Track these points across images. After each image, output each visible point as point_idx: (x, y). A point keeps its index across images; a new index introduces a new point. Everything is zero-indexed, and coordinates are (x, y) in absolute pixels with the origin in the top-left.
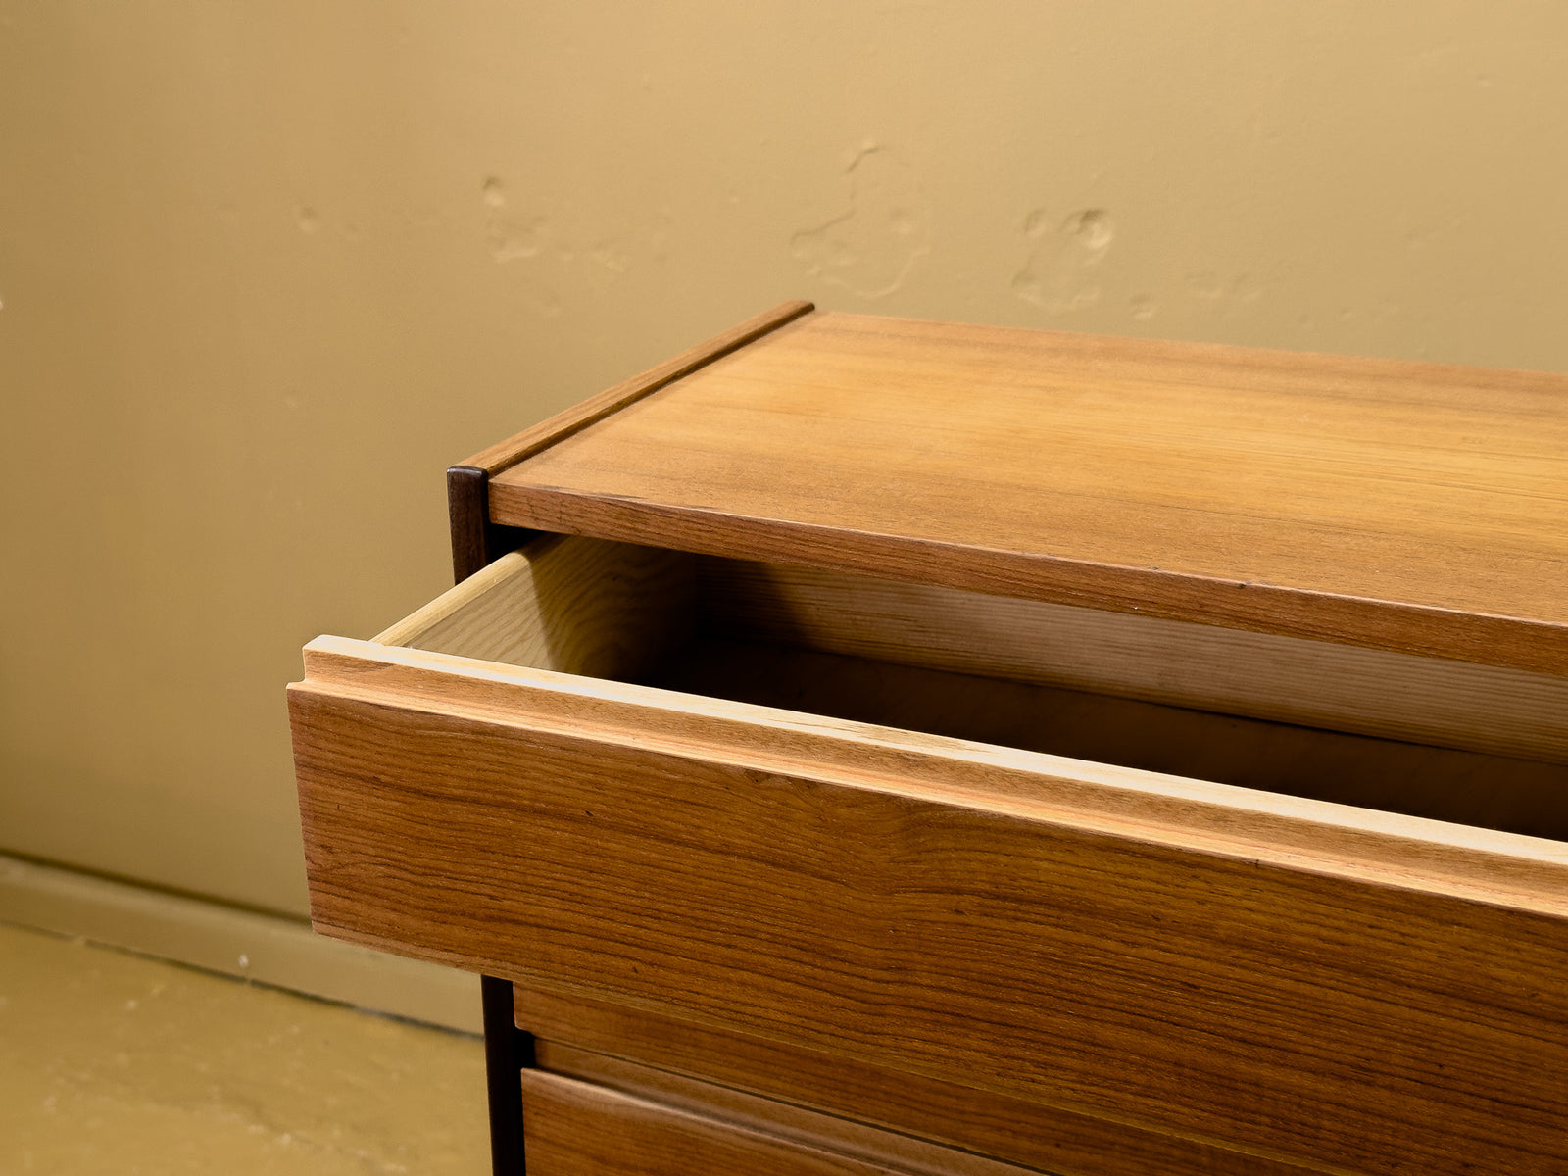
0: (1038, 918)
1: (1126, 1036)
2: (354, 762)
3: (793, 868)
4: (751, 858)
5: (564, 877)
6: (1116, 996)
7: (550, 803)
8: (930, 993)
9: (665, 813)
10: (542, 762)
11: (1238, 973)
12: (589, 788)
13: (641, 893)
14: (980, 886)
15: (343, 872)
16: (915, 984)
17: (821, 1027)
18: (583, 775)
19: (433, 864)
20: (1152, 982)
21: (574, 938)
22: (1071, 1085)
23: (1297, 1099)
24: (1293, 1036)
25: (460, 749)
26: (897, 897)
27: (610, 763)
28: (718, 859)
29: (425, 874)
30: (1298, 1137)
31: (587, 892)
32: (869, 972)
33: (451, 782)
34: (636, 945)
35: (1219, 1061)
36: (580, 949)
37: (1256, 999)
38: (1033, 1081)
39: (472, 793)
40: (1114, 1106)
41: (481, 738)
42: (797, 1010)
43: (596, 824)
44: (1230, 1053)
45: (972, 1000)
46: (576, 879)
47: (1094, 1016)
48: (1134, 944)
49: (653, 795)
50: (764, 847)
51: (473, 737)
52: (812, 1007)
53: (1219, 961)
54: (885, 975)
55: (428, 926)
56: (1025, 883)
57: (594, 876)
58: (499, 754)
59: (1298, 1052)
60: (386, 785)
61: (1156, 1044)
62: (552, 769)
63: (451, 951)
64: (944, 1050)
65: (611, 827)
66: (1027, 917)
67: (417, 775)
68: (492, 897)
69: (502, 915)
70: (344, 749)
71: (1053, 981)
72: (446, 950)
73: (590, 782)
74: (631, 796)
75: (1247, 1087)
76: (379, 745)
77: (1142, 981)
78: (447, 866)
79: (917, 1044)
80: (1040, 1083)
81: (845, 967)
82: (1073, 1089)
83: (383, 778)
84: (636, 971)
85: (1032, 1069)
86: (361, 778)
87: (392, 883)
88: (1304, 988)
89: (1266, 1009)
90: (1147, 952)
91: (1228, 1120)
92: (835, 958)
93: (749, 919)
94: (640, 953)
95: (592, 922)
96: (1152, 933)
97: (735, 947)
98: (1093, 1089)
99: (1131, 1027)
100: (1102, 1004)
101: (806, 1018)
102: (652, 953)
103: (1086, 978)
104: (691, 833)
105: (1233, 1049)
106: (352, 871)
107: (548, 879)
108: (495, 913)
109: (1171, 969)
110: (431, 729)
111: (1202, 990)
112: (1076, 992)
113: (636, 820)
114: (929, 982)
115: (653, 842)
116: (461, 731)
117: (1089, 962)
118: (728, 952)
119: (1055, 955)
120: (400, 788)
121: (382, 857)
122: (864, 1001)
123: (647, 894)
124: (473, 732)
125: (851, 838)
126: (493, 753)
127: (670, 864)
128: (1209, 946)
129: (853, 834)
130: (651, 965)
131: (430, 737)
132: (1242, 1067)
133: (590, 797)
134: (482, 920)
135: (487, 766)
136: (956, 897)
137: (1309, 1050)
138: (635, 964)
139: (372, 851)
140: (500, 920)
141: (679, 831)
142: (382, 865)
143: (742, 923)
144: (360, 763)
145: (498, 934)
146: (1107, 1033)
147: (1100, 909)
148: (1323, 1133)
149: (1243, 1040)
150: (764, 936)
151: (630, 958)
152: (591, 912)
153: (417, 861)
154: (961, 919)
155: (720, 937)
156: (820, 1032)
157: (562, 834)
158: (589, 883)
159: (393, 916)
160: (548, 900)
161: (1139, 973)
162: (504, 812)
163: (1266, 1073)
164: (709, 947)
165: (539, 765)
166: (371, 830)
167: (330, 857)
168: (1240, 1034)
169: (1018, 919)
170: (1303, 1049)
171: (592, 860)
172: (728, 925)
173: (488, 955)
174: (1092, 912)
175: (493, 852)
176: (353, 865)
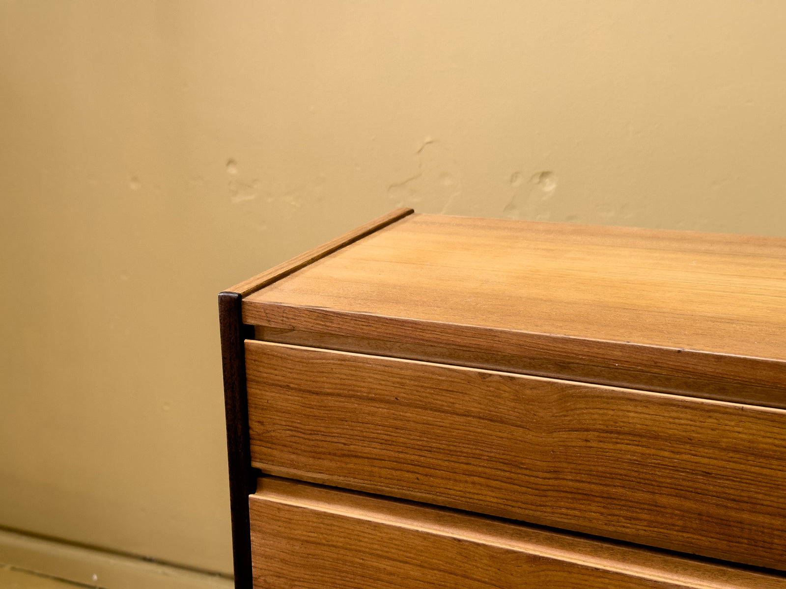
0: (628, 442)
1: (673, 501)
2: (277, 378)
3: (502, 422)
4: (480, 418)
5: (382, 432)
6: (668, 481)
7: (377, 394)
8: (570, 483)
9: (436, 397)
10: (374, 374)
11: (732, 465)
12: (397, 385)
13: (422, 439)
14: (598, 427)
15: (268, 434)
16: (564, 479)
17: (514, 504)
18: (394, 379)
19: (315, 428)
20: (688, 472)
21: (387, 464)
22: (644, 528)
23: (762, 529)
24: (760, 496)
25: (332, 369)
26: (555, 434)
27: (409, 372)
28: (462, 419)
29: (311, 434)
30: (761, 549)
31: (394, 439)
32: (540, 474)
33: (326, 385)
34: (419, 466)
35: (721, 511)
36: (389, 469)
37: (740, 478)
38: (624, 527)
39: (337, 391)
40: (666, 537)
41: (343, 362)
42: (502, 496)
43: (401, 404)
44: (727, 507)
45: (593, 486)
46: (389, 433)
47: (657, 491)
48: (678, 453)
49: (430, 388)
50: (487, 412)
51: (339, 362)
52: (510, 493)
53: (722, 460)
54: (548, 475)
55: (311, 461)
56: (622, 424)
57: (399, 431)
58: (352, 370)
59: (762, 505)
60: (292, 389)
61: (688, 504)
62: (379, 377)
63: (322, 473)
64: (577, 513)
65: (408, 405)
66: (622, 441)
67: (309, 383)
68: (345, 444)
69: (349, 453)
70: (272, 371)
71: (636, 474)
72: (320, 473)
73: (398, 383)
74: (419, 389)
75: (736, 524)
76: (290, 369)
77: (682, 472)
78: (322, 429)
79: (564, 511)
80: (628, 527)
81: (527, 472)
82: (645, 530)
83: (292, 385)
84: (418, 479)
85: (624, 520)
86: (280, 386)
87: (293, 439)
88: (766, 471)
89: (746, 483)
90: (685, 457)
91: (725, 542)
92: (522, 468)
93: (478, 449)
94: (421, 470)
95: (397, 455)
96: (688, 447)
97: (470, 464)
98: (656, 529)
99: (676, 496)
100: (661, 485)
101: (506, 499)
102: (427, 469)
103: (653, 472)
104: (449, 407)
105: (729, 505)
106: (273, 434)
107: (374, 433)
108: (346, 452)
109: (698, 465)
110: (317, 359)
111: (713, 475)
112: (648, 480)
113: (421, 401)
114: (570, 477)
115: (429, 412)
116: (333, 359)
117: (655, 463)
118: (465, 467)
119: (637, 461)
120: (300, 390)
121: (288, 426)
122: (537, 489)
123: (425, 439)
124: (339, 360)
125: (532, 405)
126: (349, 370)
127: (438, 423)
128: (717, 452)
129: (533, 403)
130: (426, 475)
131: (317, 363)
132: (733, 514)
133: (398, 390)
134: (339, 456)
135: (345, 377)
136: (586, 433)
137: (768, 503)
138: (418, 475)
139: (284, 423)
140: (348, 456)
141: (443, 405)
142: (288, 430)
143: (474, 451)
144: (280, 378)
145: (347, 463)
146: (663, 500)
147: (661, 436)
148: (775, 546)
149: (734, 500)
150: (485, 458)
151: (415, 472)
152: (396, 450)
153: (307, 427)
154: (589, 444)
155: (463, 459)
156: (513, 507)
157: (382, 410)
158: (395, 435)
159: (293, 456)
160: (374, 445)
161: (681, 468)
162: (353, 400)
163: (746, 516)
164: (457, 465)
165: (372, 375)
166: (284, 412)
167: (262, 427)
168: (732, 497)
169: (617, 443)
170: (765, 503)
171: (399, 423)
172: (467, 453)
173: (341, 474)
174: (656, 437)
175: (346, 421)
176: (274, 431)
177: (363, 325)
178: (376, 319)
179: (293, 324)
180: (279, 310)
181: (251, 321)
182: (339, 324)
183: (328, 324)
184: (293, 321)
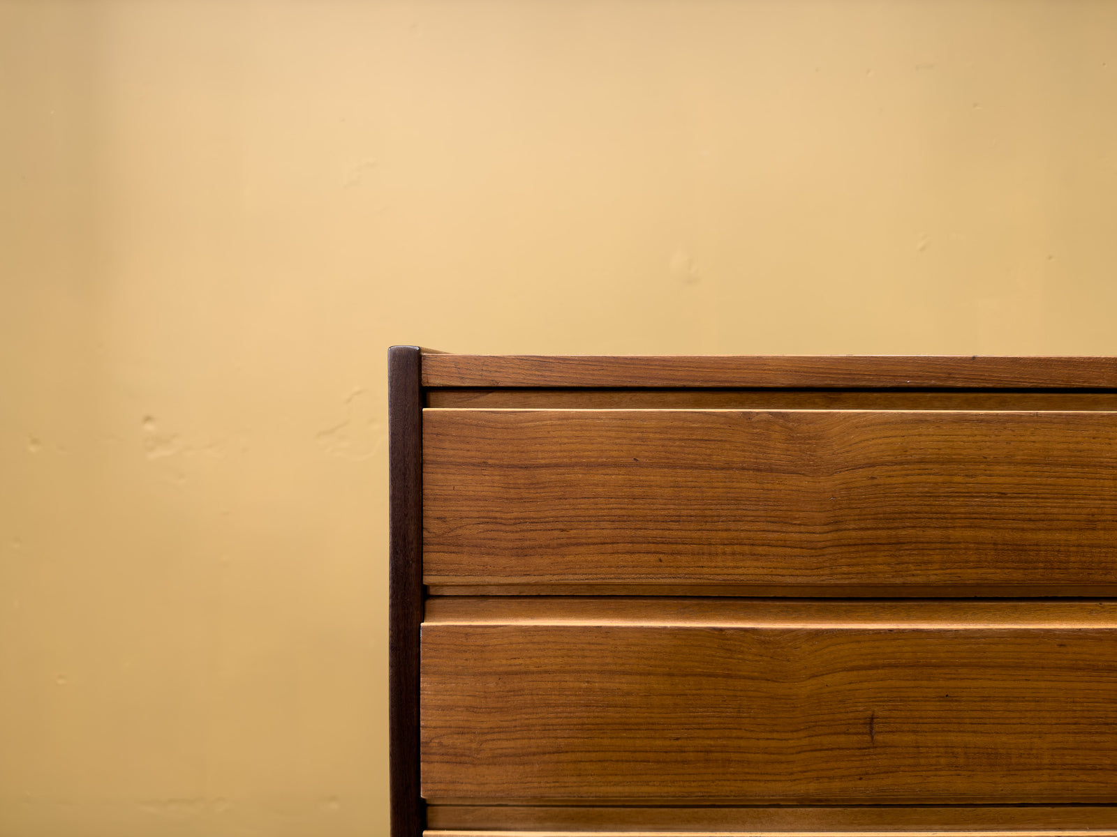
0: (920, 472)
1: (969, 533)
2: (469, 454)
3: (771, 471)
4: (744, 469)
5: (615, 506)
6: (962, 510)
7: (609, 457)
8: (853, 534)
9: (687, 450)
10: (607, 431)
11: (1028, 480)
12: (638, 442)
13: (668, 507)
14: (887, 458)
15: (452, 534)
16: (845, 530)
17: (784, 572)
18: (634, 435)
19: (520, 515)
20: (983, 496)
21: (621, 547)
22: (935, 572)
23: (1057, 548)
24: (1055, 510)
25: (549, 432)
26: (836, 476)
27: (653, 423)
28: (721, 474)
29: (515, 524)
30: (1058, 571)
31: (631, 512)
32: (818, 529)
33: (540, 455)
34: (662, 543)
35: (1017, 535)
36: (623, 553)
37: (1037, 493)
38: (913, 575)
39: (554, 461)
40: (959, 579)
41: (565, 422)
42: (769, 564)
43: (640, 466)
44: (1023, 530)
45: (879, 532)
46: (622, 506)
47: (950, 525)
48: (972, 476)
49: (680, 440)
50: (752, 460)
51: (559, 422)
52: (779, 559)
53: (1019, 476)
54: (826, 528)
55: (514, 561)
56: (913, 452)
57: (637, 501)
58: (576, 431)
59: (1058, 520)
60: (491, 466)
61: (982, 534)
62: (613, 434)
63: (529, 575)
64: (861, 569)
65: (651, 466)
66: (913, 472)
67: (516, 455)
68: (563, 530)
69: (568, 541)
70: (463, 446)
71: (928, 509)
72: (525, 575)
73: (638, 438)
74: (666, 442)
75: (1032, 548)
76: (490, 439)
77: (977, 497)
78: (532, 514)
79: (845, 569)
80: (918, 575)
81: (803, 529)
82: (936, 575)
83: (490, 462)
84: (661, 561)
85: (913, 568)
86: (474, 465)
87: (489, 535)
88: (1061, 481)
89: (1042, 498)
90: (981, 479)
91: (1021, 571)
92: (795, 524)
93: (741, 509)
94: (665, 548)
95: (633, 533)
96: (982, 466)
97: (730, 530)
98: (948, 571)
99: (970, 527)
100: (954, 516)
101: (774, 568)
102: (674, 546)
103: (946, 503)
104: (705, 460)
105: (1025, 526)
106: (459, 532)
107: (604, 509)
108: (563, 541)
109: (992, 486)
110: (529, 422)
111: (1009, 495)
112: (940, 513)
113: (668, 458)
114: (854, 526)
115: (679, 471)
116: (551, 420)
117: (947, 492)
118: (725, 534)
119: (929, 492)
120: (501, 466)
121: (483, 518)
122: (812, 549)
123: (672, 507)
124: (559, 419)
125: (808, 444)
126: (572, 430)
127: (689, 483)
128: (1012, 467)
129: (810, 441)
130: (672, 554)
131: (528, 427)
132: (1029, 535)
133: (638, 448)
134: (553, 548)
135: (566, 441)
136: (871, 468)
137: (1064, 517)
138: (661, 556)
139: (476, 514)
140: (568, 545)
141: (696, 460)
142: (483, 523)
143: (735, 513)
144: (473, 453)
145: (563, 556)
146: (956, 534)
147: (955, 459)
148: (1071, 565)
149: (1030, 520)
150: (749, 519)
151: (658, 553)
152: (633, 526)
153: (509, 516)
154: (876, 482)
155: (720, 526)
156: (782, 576)
157: (615, 477)
158: (633, 507)
159: (486, 559)
160: (603, 525)
161: (976, 493)
162: (576, 469)
163: (1041, 536)
164: (714, 533)
165: (604, 433)
166: (477, 500)
167: (444, 525)
168: (1028, 517)
169: (908, 475)
170: (1060, 517)
171: (637, 491)
172: (726, 516)
173: (556, 572)
175: (566, 499)
176: (460, 527)
177: (593, 370)
178: (612, 361)
179: (496, 379)
180: (477, 362)
181: (434, 381)
182: (562, 372)
183: (547, 373)
184: (498, 374)
